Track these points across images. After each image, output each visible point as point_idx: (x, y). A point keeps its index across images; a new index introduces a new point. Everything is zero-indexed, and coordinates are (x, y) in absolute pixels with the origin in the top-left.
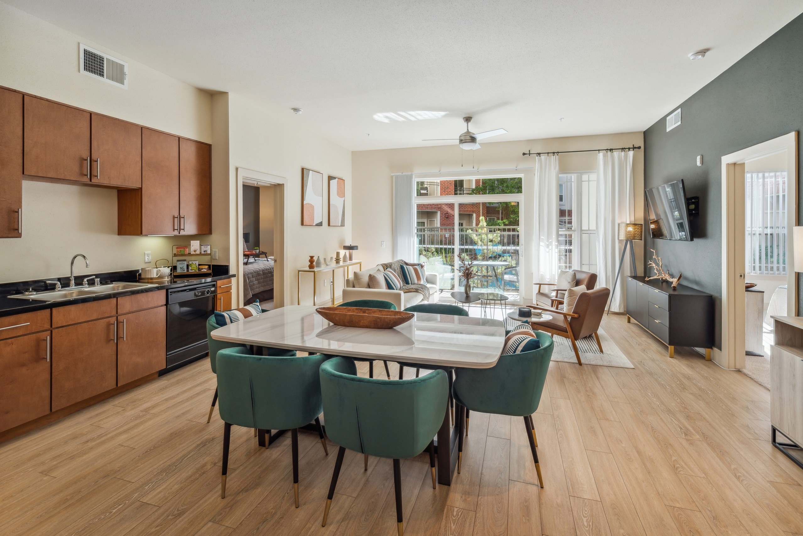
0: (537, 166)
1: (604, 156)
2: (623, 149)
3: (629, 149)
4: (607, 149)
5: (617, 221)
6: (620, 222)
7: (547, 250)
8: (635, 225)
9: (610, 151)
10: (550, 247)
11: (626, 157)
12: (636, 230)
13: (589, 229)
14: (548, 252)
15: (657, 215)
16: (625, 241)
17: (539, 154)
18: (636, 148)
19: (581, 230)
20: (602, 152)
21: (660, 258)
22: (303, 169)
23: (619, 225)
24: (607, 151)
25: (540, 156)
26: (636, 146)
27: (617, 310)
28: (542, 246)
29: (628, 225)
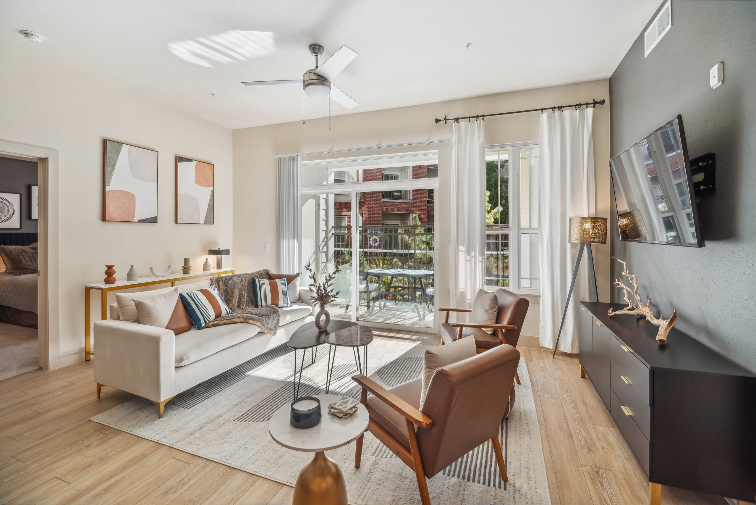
0: (454, 137)
1: (549, 117)
2: (578, 106)
3: (587, 105)
4: (554, 108)
5: (569, 214)
6: (573, 215)
7: (468, 258)
8: (595, 219)
9: (559, 110)
10: (473, 254)
11: (582, 117)
12: (596, 227)
13: (530, 227)
14: (468, 261)
15: (630, 204)
16: (580, 245)
17: (457, 120)
18: (597, 103)
19: (519, 228)
20: (546, 112)
21: (633, 276)
22: (105, 141)
23: (570, 219)
24: (553, 109)
25: (459, 123)
26: (598, 100)
27: (568, 350)
28: (462, 251)
29: (583, 220)
